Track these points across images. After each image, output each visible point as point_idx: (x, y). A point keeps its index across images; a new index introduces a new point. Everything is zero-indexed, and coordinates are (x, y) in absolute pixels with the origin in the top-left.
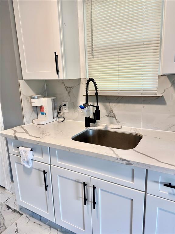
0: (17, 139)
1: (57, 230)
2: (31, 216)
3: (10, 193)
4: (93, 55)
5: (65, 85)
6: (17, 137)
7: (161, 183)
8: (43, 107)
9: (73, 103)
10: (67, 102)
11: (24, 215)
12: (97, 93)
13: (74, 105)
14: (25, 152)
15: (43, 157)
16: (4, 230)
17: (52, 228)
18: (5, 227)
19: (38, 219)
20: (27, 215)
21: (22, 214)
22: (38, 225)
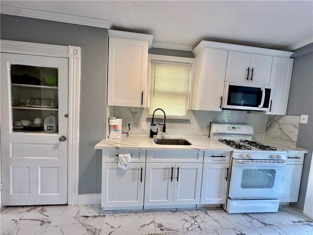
0: (119, 149)
1: (142, 213)
2: (114, 214)
3: (74, 207)
4: (154, 95)
5: (130, 111)
6: (118, 147)
7: (210, 156)
8: (117, 126)
9: (136, 123)
10: (131, 122)
11: (107, 215)
12: (165, 117)
13: (137, 124)
14: (125, 157)
15: (140, 159)
16: (100, 232)
17: (137, 213)
18: (98, 230)
19: (122, 213)
20: (110, 214)
21: (105, 216)
22: (125, 216)
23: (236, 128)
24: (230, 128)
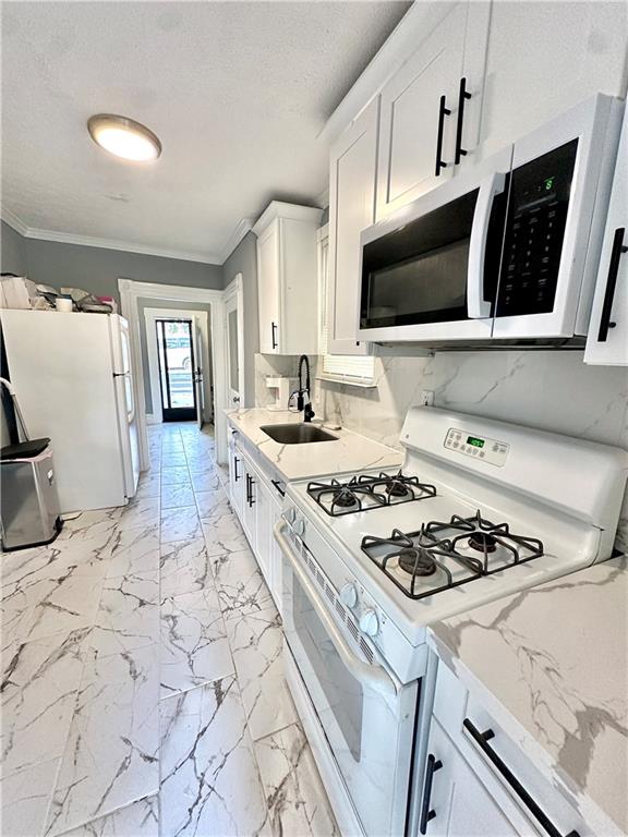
23: (487, 447)
24: (459, 438)
